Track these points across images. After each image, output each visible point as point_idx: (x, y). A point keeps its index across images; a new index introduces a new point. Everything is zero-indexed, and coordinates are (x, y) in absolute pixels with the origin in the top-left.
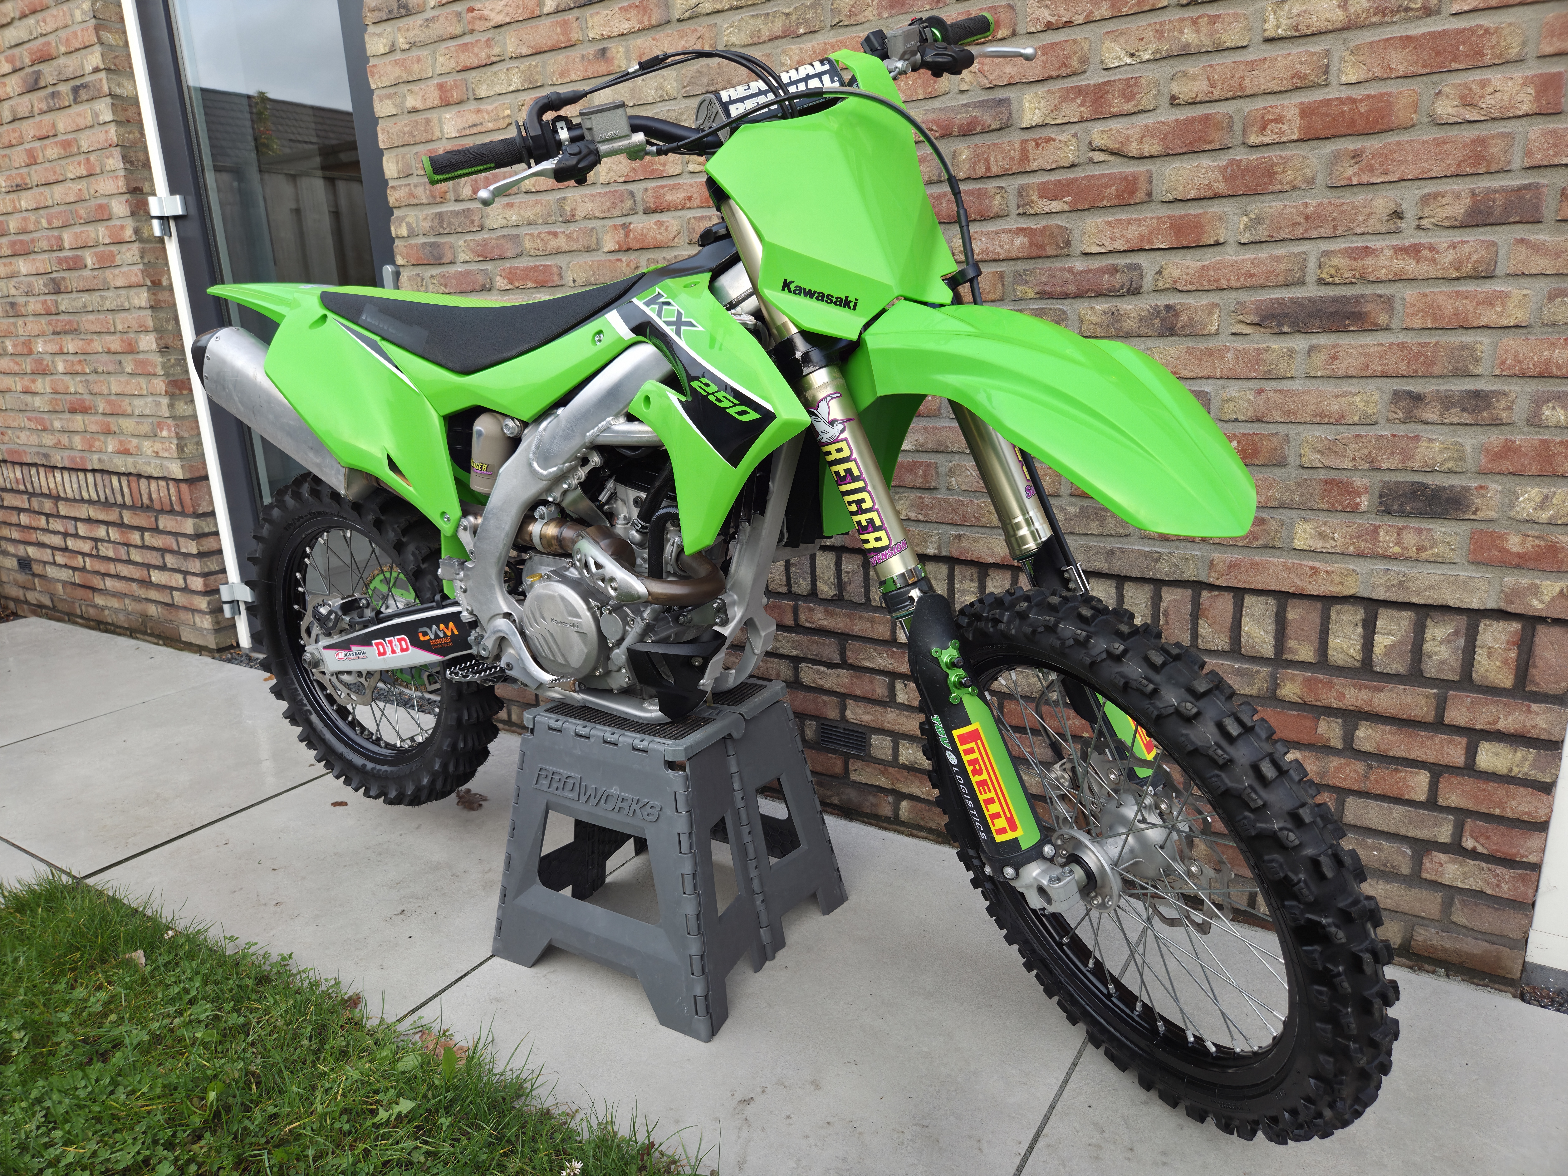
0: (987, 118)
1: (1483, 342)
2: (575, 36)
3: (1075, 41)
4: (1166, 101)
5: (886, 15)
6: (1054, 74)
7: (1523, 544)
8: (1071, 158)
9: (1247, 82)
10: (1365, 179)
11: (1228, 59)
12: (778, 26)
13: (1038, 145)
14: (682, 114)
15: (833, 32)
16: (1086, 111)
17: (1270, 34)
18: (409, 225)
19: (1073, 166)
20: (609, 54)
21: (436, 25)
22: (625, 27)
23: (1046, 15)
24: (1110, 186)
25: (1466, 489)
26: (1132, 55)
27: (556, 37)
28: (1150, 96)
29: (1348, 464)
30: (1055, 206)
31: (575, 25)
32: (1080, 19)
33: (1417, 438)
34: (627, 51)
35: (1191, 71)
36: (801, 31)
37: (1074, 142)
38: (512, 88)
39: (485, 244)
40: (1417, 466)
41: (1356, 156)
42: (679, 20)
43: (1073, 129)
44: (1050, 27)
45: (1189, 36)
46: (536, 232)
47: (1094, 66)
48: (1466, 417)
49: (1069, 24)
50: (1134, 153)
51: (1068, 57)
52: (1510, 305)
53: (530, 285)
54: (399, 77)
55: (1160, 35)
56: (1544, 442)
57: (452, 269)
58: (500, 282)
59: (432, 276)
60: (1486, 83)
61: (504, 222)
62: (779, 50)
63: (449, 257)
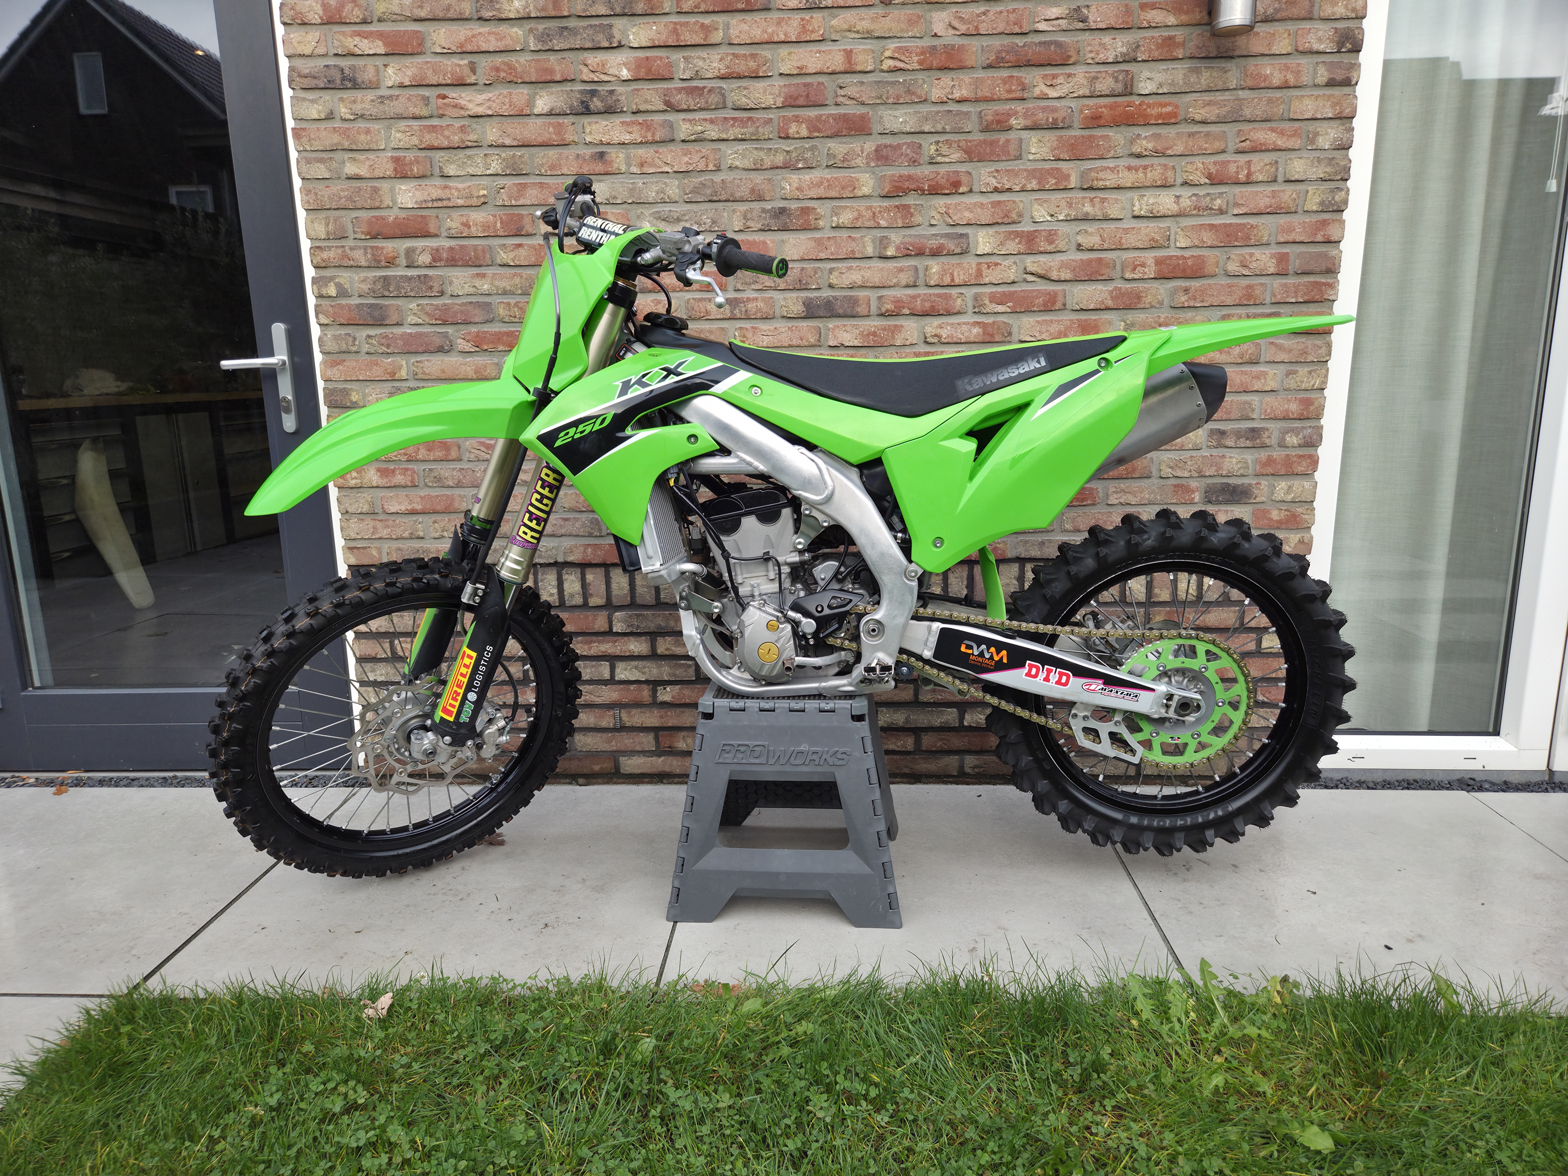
0: (951, 245)
1: (1254, 399)
2: (569, 137)
3: (1014, 202)
4: (1074, 247)
5: (873, 164)
6: (1000, 221)
7: (1279, 515)
8: (1012, 278)
9: (1123, 241)
10: (1192, 304)
11: (1113, 225)
12: (780, 159)
13: (989, 267)
14: (684, 215)
15: (827, 170)
16: (1022, 248)
17: (1136, 213)
18: (339, 286)
19: (1014, 282)
20: (607, 157)
21: (395, 103)
22: (627, 138)
23: (994, 183)
24: (1038, 298)
25: (1250, 485)
26: (1052, 216)
27: (548, 136)
28: (1064, 243)
29: (1186, 474)
30: (1001, 308)
31: (571, 128)
32: (1018, 188)
33: (1224, 456)
34: (628, 157)
35: (1090, 230)
36: (800, 166)
37: (1014, 267)
38: (488, 172)
39: (446, 308)
40: (1224, 473)
41: (1186, 290)
42: (683, 141)
43: (1012, 259)
44: (996, 190)
45: (1088, 208)
46: (513, 301)
47: (1026, 219)
48: (1248, 443)
49: (1009, 190)
50: (1055, 277)
51: (1009, 211)
52: (1268, 379)
53: (501, 348)
54: (339, 143)
55: (1070, 205)
56: (1287, 455)
57: (398, 331)
58: (462, 345)
59: (369, 336)
60: (1251, 255)
61: (472, 290)
62: (780, 177)
63: (394, 318)
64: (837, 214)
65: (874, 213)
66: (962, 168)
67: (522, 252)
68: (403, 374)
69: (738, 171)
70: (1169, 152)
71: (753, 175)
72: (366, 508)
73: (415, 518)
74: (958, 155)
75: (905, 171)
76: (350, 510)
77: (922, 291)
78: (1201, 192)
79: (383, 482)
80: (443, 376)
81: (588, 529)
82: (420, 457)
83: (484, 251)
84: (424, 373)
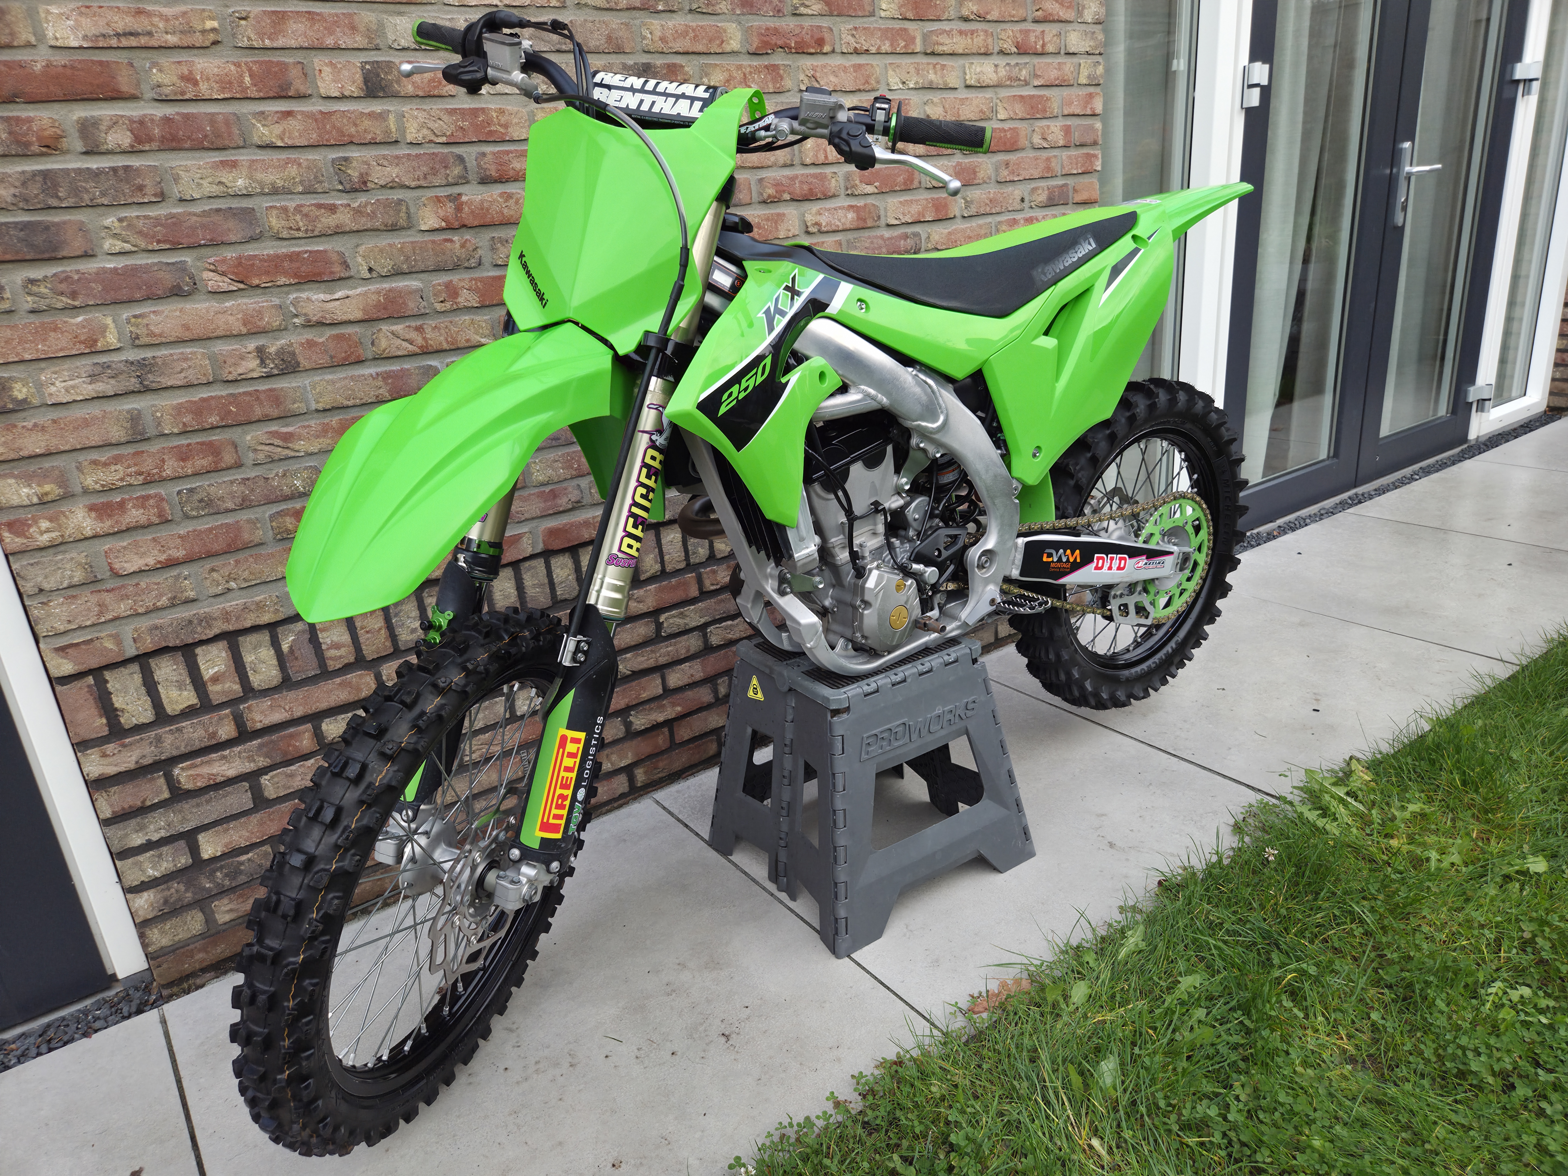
5: (738, 12)
6: (862, 87)
10: (1012, 178)
11: (952, 95)
15: (689, 16)
17: (968, 82)
23: (853, 42)
26: (904, 83)
30: (870, 189)
32: (874, 50)
35: (934, 99)
36: (660, 8)
39: (174, 222)
41: (1007, 164)
44: (856, 51)
45: (932, 76)
46: (290, 205)
47: (882, 86)
49: (867, 51)
51: (869, 76)
53: (282, 280)
55: (917, 71)
57: (89, 266)
58: (214, 281)
59: (32, 282)
60: (1048, 127)
61: (215, 190)
62: (637, 22)
63: (77, 245)
64: (707, 75)
65: (745, 75)
66: (825, 22)
67: (294, 124)
68: (112, 339)
69: (587, 10)
70: (989, 17)
71: (607, 17)
74: (820, 6)
75: (772, 23)
77: (799, 171)
78: (1013, 61)
79: (106, 525)
80: (187, 335)
82: (168, 472)
83: (227, 123)
84: (152, 334)
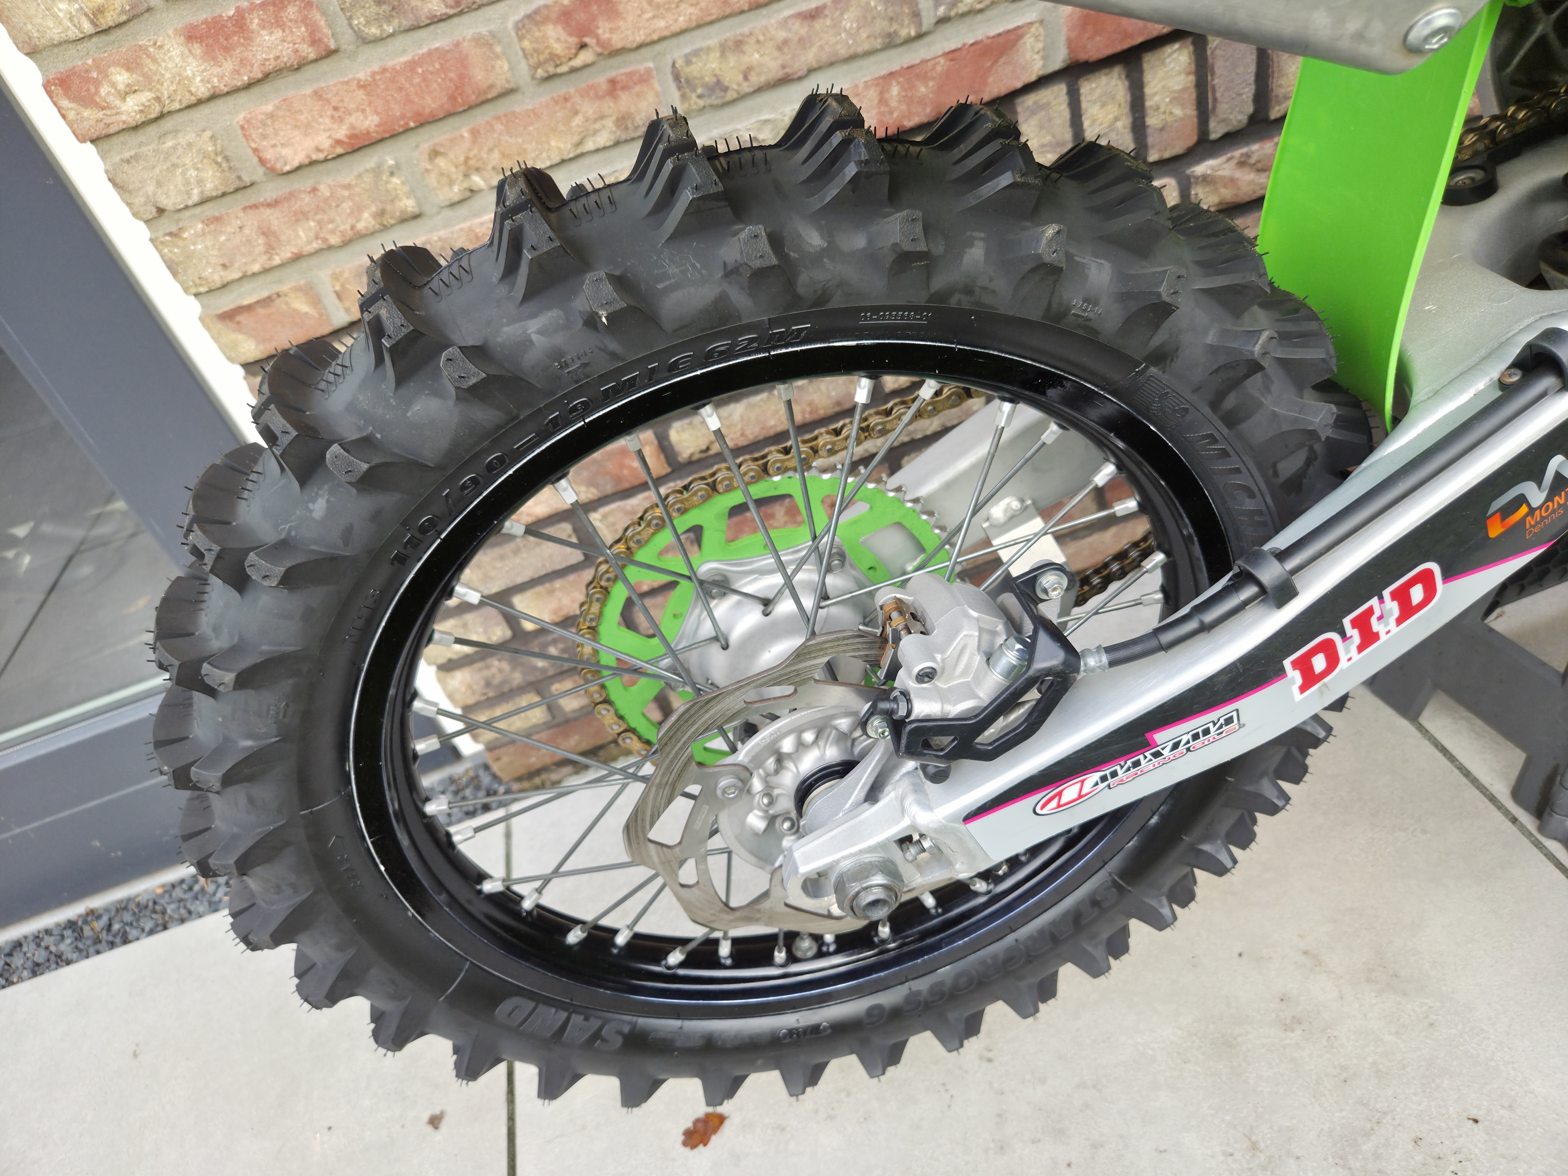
72: (212, 181)
73: (369, 160)
76: (167, 202)
79: (226, 71)
81: (881, 25)
